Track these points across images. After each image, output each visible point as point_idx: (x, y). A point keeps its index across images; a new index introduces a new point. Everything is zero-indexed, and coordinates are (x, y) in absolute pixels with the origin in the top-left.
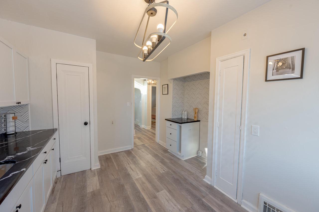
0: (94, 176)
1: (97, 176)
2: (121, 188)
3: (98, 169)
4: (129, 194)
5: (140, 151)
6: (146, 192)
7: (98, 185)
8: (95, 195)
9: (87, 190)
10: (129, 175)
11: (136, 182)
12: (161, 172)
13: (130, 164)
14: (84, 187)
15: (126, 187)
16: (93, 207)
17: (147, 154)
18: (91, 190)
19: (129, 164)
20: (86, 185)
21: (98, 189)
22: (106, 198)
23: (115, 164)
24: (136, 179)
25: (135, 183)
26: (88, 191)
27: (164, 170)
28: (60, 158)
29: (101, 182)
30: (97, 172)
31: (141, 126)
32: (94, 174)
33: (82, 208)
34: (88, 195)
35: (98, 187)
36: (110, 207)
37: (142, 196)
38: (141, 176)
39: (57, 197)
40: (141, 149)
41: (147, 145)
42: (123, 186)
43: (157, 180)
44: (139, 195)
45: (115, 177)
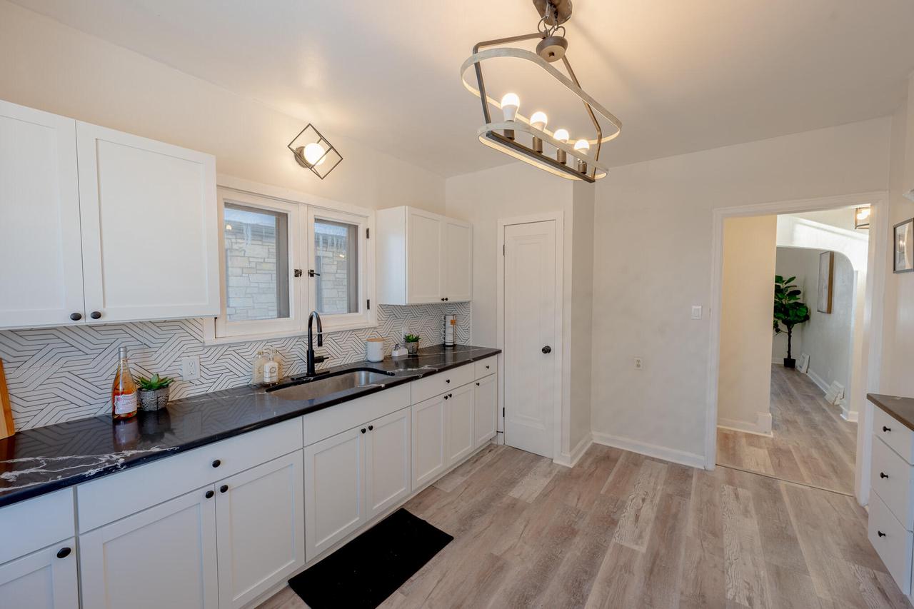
0: (545, 476)
1: (549, 480)
2: (566, 533)
3: (564, 467)
4: (566, 559)
5: (728, 489)
6: (608, 593)
7: (535, 495)
8: (514, 508)
9: (510, 491)
10: (614, 523)
11: (610, 551)
12: (729, 595)
13: (648, 501)
14: (512, 483)
15: (577, 539)
16: (491, 523)
17: (746, 512)
18: (516, 496)
19: (644, 500)
20: (518, 483)
21: (527, 501)
22: (522, 527)
23: (611, 478)
24: (622, 546)
25: (604, 552)
26: (511, 494)
27: (750, 600)
28: (504, 409)
29: (545, 494)
30: (559, 472)
31: (847, 415)
32: (550, 473)
33: (480, 511)
34: (505, 499)
35: (530, 501)
36: (511, 547)
37: (589, 590)
38: (642, 549)
39: (473, 472)
40: (742, 487)
41: (786, 486)
42: (574, 533)
43: (681, 601)
44: (585, 580)
45: (580, 505)
